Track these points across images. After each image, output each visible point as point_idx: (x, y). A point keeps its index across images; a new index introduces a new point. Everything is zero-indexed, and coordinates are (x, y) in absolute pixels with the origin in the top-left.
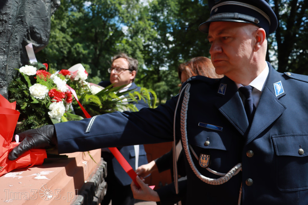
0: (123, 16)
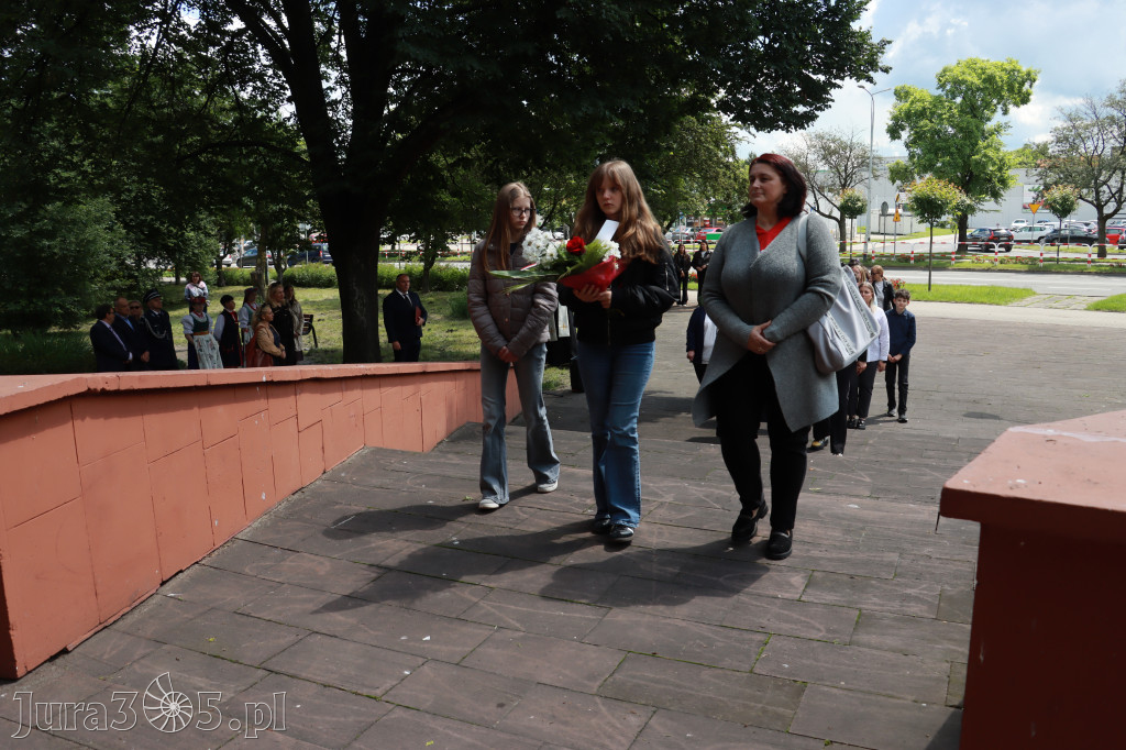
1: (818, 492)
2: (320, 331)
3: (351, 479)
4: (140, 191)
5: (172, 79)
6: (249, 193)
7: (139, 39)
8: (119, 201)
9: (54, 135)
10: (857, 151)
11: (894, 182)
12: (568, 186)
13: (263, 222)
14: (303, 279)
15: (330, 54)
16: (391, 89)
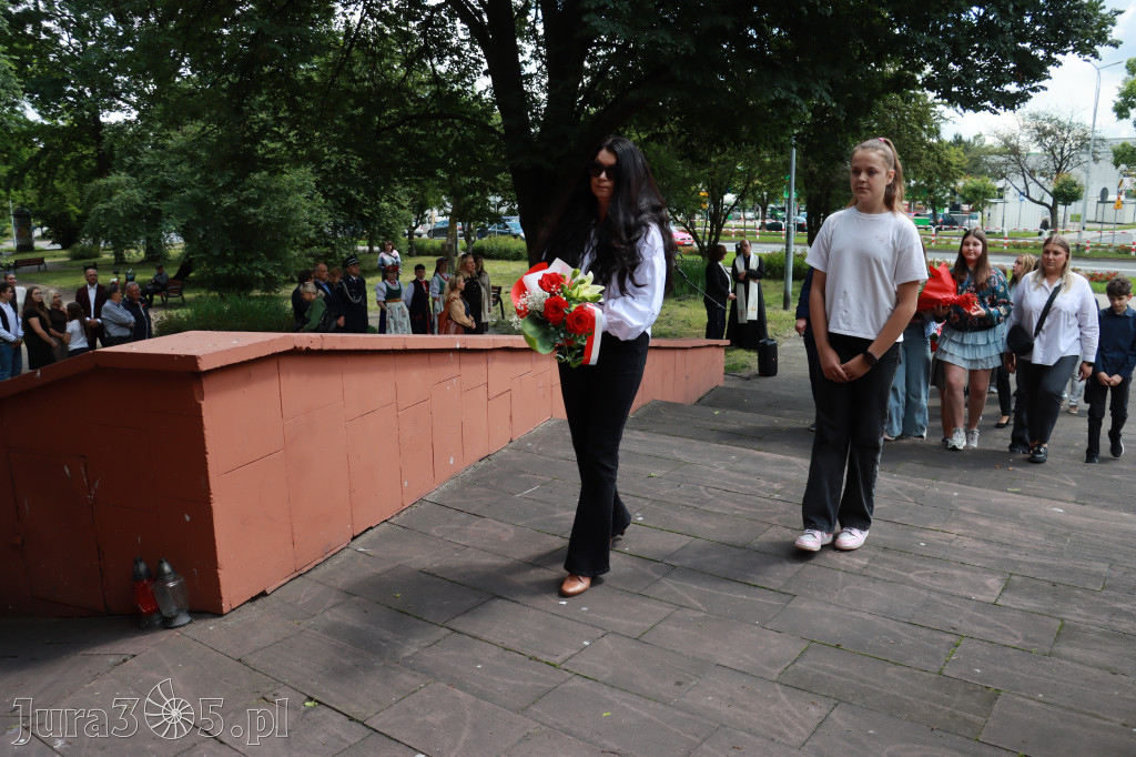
1: (1017, 493)
2: (508, 304)
3: (537, 449)
4: (340, 162)
5: (373, 53)
6: (443, 165)
7: (344, 15)
8: (320, 171)
9: (263, 107)
10: (1077, 132)
11: (1117, 165)
12: (762, 164)
13: (455, 195)
14: (492, 251)
15: (526, 28)
16: (586, 64)
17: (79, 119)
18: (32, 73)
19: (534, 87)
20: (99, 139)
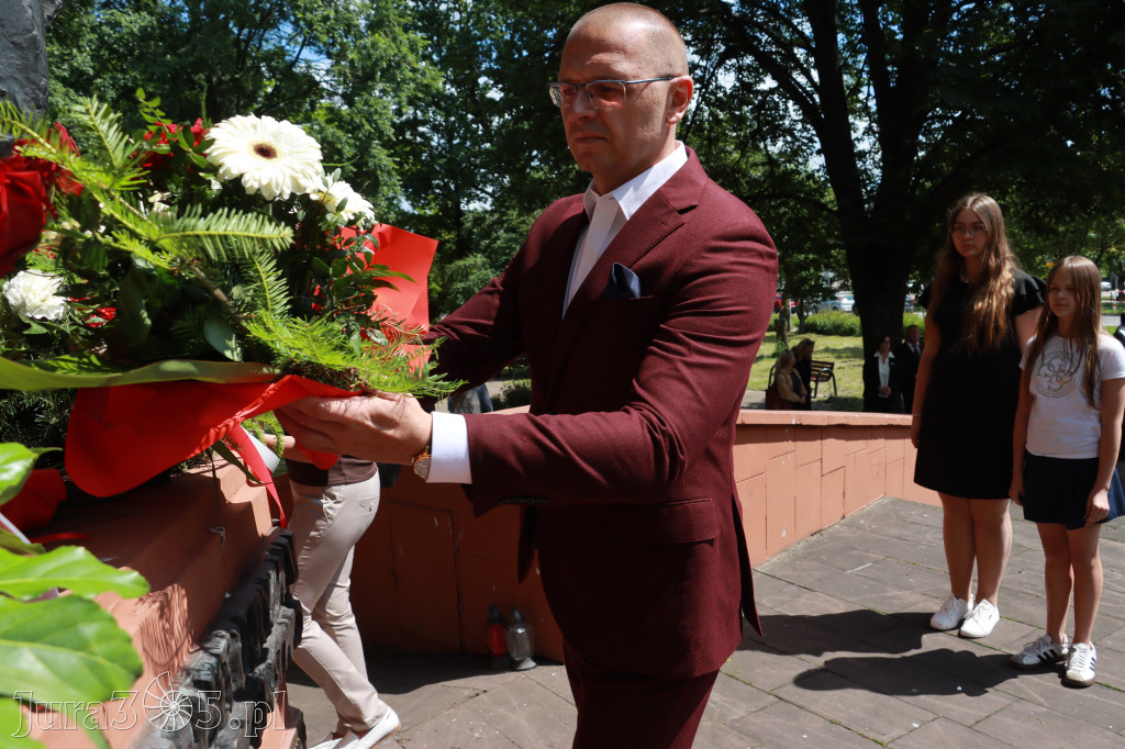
0: (309, 15)
2: (840, 379)
3: (870, 527)
13: (790, 273)
14: (824, 326)
15: (859, 105)
16: (921, 137)
17: (443, 208)
18: (407, 171)
19: (867, 163)
20: (461, 225)
